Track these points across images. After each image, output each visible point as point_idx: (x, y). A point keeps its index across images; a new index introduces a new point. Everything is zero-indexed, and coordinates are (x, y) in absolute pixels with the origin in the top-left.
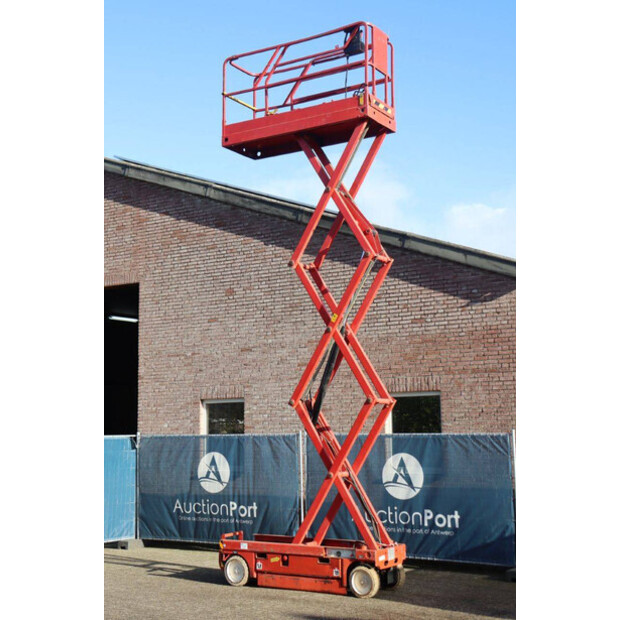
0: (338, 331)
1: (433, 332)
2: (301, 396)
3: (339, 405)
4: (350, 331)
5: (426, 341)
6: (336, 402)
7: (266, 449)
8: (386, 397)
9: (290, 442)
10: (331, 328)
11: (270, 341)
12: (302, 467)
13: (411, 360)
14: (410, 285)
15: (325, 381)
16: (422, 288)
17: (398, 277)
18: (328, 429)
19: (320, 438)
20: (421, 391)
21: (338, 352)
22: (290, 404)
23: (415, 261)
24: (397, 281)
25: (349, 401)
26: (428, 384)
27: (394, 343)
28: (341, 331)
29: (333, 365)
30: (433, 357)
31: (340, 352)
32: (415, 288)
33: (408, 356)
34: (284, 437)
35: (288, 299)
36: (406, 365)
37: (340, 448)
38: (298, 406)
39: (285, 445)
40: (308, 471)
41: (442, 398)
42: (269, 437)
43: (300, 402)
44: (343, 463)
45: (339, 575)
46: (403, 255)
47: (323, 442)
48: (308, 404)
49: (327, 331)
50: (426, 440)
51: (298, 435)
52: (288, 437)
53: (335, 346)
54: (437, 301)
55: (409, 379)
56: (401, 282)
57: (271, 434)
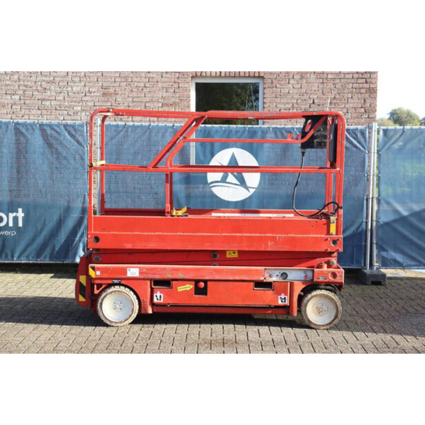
3: (128, 88)
6: (123, 84)
7: (37, 140)
34: (66, 126)
42: (41, 125)
45: (287, 303)
52: (73, 126)
57: (45, 122)
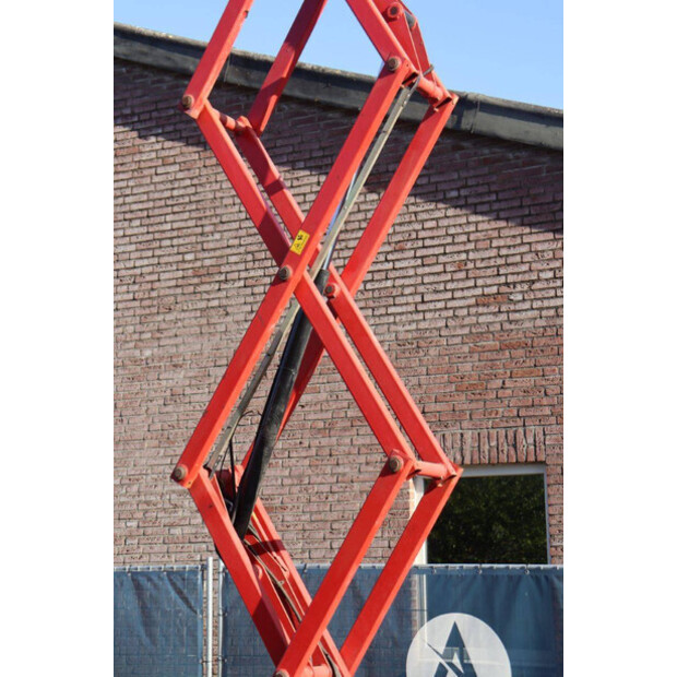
0: (310, 281)
1: (528, 325)
2: (206, 456)
3: (304, 497)
4: (339, 287)
5: (511, 347)
6: (295, 489)
8: (436, 459)
9: (185, 584)
10: (290, 271)
11: (148, 353)
12: (212, 645)
13: (476, 390)
14: (473, 218)
15: (270, 417)
16: (502, 224)
17: (444, 200)
18: (276, 546)
19: (255, 572)
20: (499, 464)
21: (306, 338)
22: (176, 477)
23: (486, 162)
24: (441, 210)
25: (326, 488)
26: (515, 446)
27: (433, 352)
28: (317, 281)
29: (295, 374)
30: (528, 382)
31: (314, 335)
32: (485, 224)
33: (466, 383)
34: (170, 573)
35: (189, 257)
36: (461, 402)
37: (309, 600)
38: (198, 482)
39: (173, 594)
40: (225, 657)
41: (546, 481)
43: (204, 473)
44: (316, 642)
46: (456, 148)
47: (264, 582)
48: (225, 480)
49: (280, 279)
50: (515, 580)
51: (204, 568)
53: (301, 319)
54: (537, 253)
55: (468, 435)
56: (451, 212)
